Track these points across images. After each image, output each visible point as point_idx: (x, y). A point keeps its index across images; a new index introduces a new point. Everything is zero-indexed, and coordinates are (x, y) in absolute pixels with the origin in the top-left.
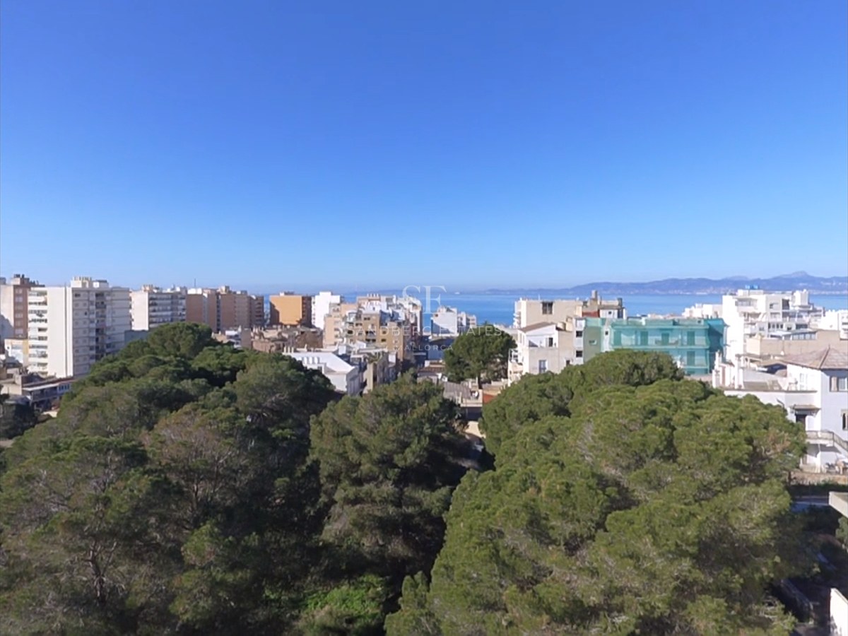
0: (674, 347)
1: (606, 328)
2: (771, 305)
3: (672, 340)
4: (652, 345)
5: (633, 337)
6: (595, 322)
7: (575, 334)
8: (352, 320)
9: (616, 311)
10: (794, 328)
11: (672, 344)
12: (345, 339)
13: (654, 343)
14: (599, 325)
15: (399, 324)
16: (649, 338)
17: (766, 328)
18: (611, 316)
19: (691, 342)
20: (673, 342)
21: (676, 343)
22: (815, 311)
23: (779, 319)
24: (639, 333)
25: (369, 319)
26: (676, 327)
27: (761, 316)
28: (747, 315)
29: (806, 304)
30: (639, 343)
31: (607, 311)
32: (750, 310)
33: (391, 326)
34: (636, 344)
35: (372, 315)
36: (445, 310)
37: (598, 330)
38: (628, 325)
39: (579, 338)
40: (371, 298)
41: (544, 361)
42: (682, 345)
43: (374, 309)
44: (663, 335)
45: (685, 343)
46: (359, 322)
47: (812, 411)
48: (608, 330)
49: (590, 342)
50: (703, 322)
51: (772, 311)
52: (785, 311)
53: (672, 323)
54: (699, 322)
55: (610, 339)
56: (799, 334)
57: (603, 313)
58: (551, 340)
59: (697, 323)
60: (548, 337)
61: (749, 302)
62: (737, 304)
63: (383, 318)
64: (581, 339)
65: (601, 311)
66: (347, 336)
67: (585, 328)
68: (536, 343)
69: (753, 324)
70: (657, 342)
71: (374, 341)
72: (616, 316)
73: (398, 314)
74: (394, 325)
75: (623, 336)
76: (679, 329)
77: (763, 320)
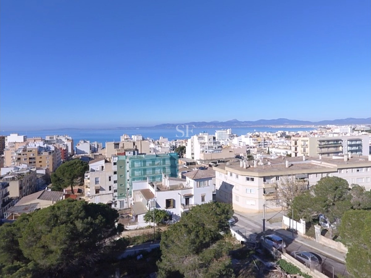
0: (156, 166)
1: (127, 160)
2: (209, 140)
3: (156, 163)
4: (148, 166)
5: (140, 163)
6: (122, 158)
7: (113, 164)
8: (21, 152)
9: (132, 152)
10: (217, 148)
11: (156, 165)
12: (16, 163)
13: (149, 165)
14: (124, 159)
15: (50, 153)
16: (147, 163)
17: (208, 148)
18: (130, 154)
19: (164, 163)
20: (157, 164)
21: (158, 164)
22: (233, 136)
23: (212, 144)
24: (142, 161)
25: (31, 151)
26: (157, 158)
27: (206, 143)
28: (201, 143)
29: (231, 134)
30: (142, 165)
31: (128, 153)
32: (203, 141)
33: (45, 154)
34: (141, 167)
35: (33, 149)
36: (83, 142)
37: (124, 161)
38: (137, 158)
39: (115, 166)
40: (36, 139)
41: (98, 178)
42: (160, 165)
43: (35, 145)
44: (152, 161)
45: (162, 164)
46: (24, 153)
47: (191, 196)
48: (128, 161)
49: (120, 167)
50: (169, 155)
51: (210, 141)
52: (214, 141)
53: (155, 156)
54: (167, 155)
55: (130, 165)
56: (218, 150)
57: (127, 154)
58: (103, 167)
59: (166, 155)
60: (101, 166)
61: (201, 138)
62: (198, 139)
63: (40, 150)
64: (116, 166)
65: (126, 153)
66: (17, 161)
67: (118, 161)
68: (94, 169)
69: (203, 147)
70: (150, 164)
71: (35, 162)
72: (132, 154)
73: (50, 147)
74: (47, 153)
75: (135, 163)
76: (159, 159)
77: (207, 145)
